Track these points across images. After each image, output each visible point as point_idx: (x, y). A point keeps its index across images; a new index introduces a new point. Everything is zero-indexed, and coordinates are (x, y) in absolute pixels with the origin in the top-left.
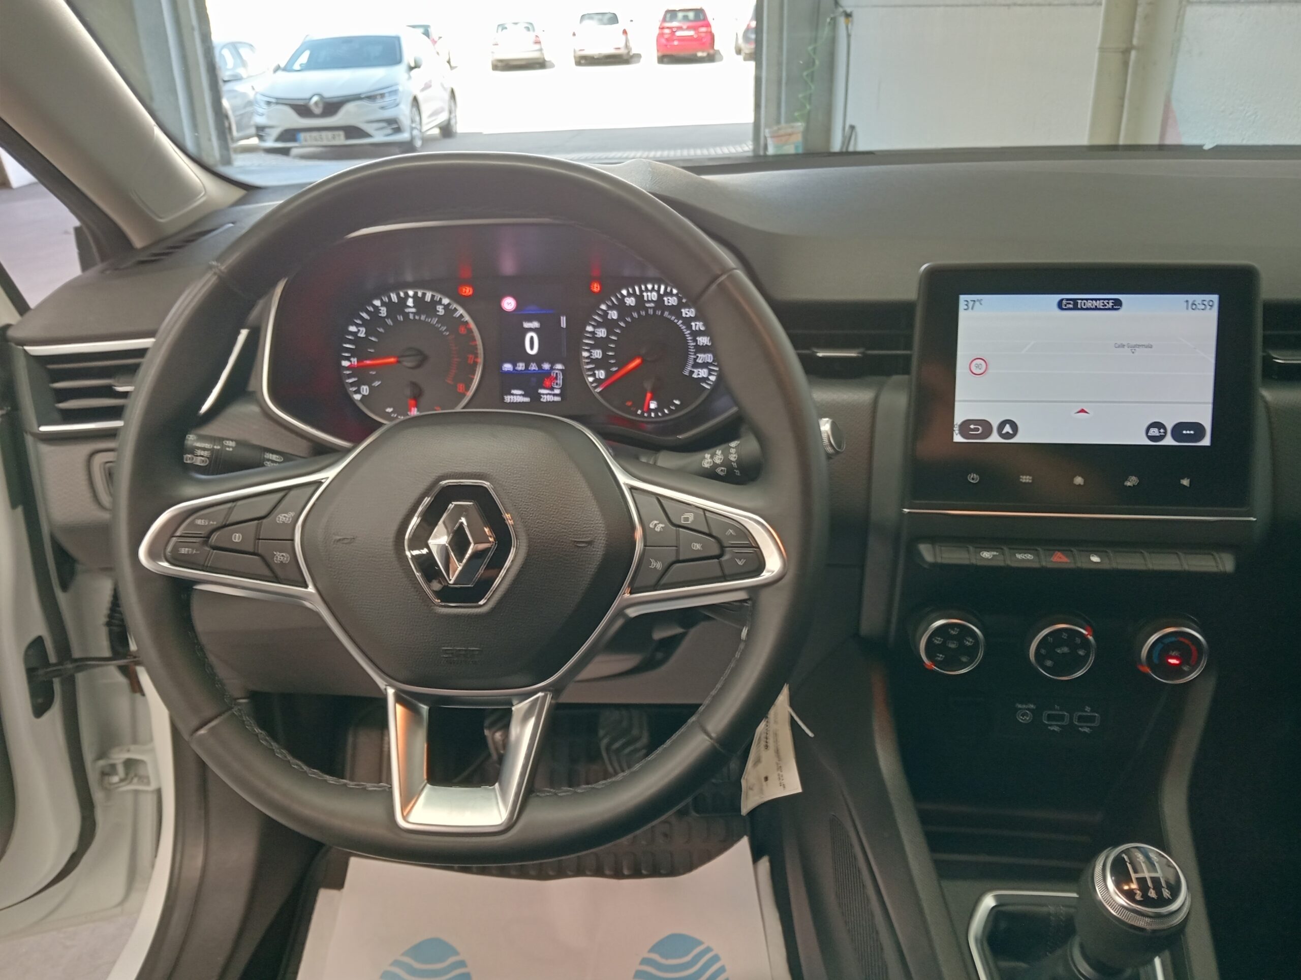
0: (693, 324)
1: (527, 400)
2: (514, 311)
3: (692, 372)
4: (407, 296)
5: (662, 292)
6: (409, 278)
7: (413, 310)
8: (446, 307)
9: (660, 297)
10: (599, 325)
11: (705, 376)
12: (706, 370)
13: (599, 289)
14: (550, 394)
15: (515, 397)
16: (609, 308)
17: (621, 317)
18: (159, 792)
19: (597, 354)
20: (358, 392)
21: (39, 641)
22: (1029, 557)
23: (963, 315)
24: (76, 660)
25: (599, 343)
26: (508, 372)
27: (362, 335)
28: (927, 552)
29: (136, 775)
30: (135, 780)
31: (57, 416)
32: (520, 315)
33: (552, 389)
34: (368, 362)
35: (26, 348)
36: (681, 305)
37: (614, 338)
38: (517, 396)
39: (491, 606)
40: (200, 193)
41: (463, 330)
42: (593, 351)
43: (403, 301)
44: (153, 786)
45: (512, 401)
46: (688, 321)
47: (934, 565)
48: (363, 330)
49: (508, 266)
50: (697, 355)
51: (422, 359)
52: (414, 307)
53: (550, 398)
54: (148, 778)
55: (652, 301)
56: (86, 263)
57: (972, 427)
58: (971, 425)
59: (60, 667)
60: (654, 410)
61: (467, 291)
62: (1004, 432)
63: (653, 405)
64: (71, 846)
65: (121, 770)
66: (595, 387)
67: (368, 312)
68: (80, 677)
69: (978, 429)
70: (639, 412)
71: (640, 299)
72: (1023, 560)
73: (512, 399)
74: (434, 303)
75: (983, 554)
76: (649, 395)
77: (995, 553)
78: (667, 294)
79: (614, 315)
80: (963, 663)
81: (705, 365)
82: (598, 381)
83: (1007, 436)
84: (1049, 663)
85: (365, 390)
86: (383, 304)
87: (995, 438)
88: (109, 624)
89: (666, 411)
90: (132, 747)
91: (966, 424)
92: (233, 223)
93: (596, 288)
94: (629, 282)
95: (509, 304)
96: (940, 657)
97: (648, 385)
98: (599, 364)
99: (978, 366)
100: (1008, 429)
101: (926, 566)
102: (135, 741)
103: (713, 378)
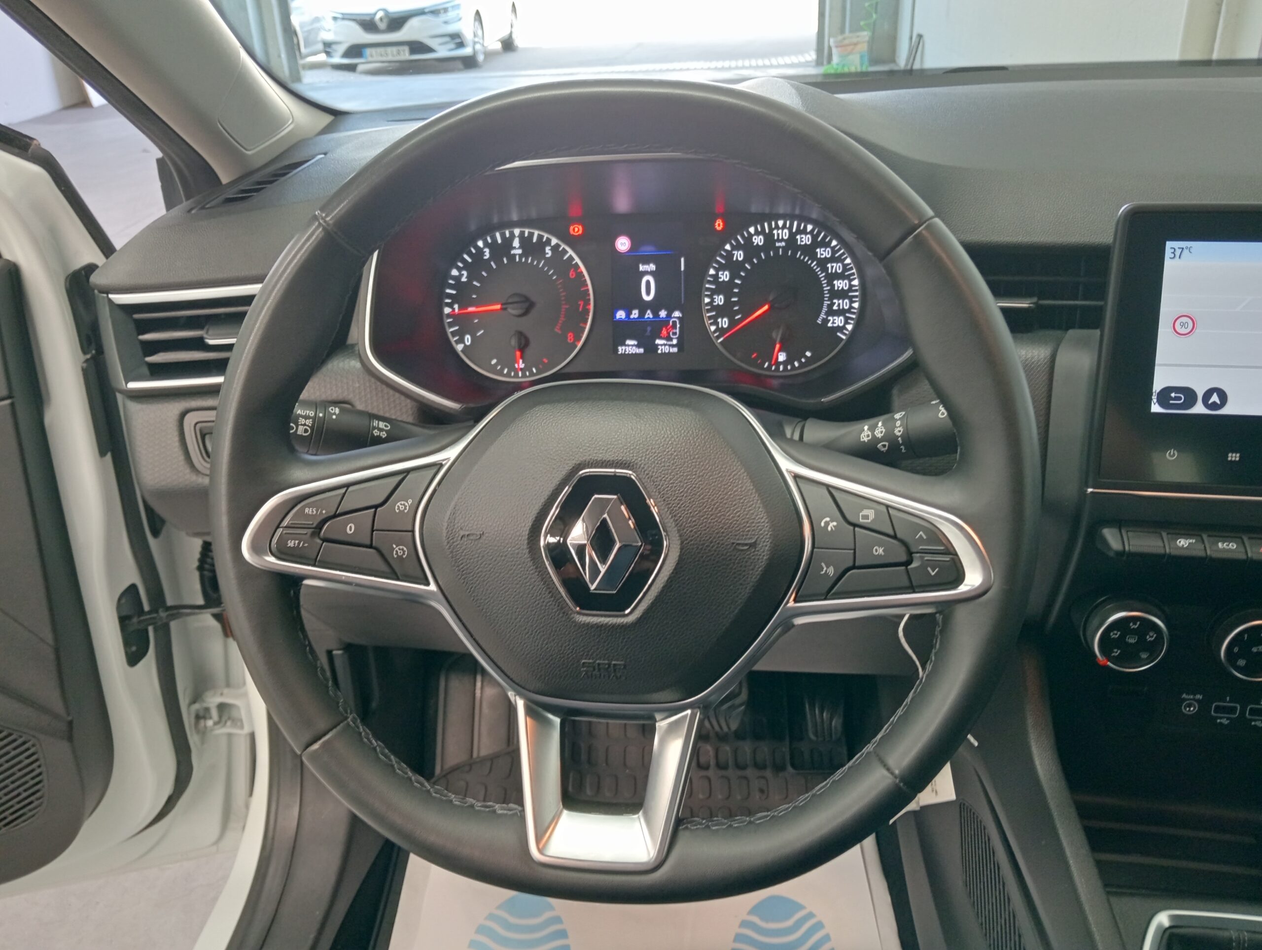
0: (829, 265)
1: (641, 351)
2: (627, 252)
3: (826, 321)
4: (512, 235)
5: (794, 230)
6: (515, 217)
7: (520, 251)
8: (555, 248)
9: (792, 236)
10: (722, 267)
11: (841, 325)
12: (842, 318)
13: (721, 226)
14: (665, 345)
15: (630, 347)
16: (734, 248)
17: (747, 259)
18: (252, 737)
19: (719, 300)
20: (461, 341)
21: (133, 588)
22: (1233, 546)
23: (1170, 266)
24: (168, 608)
25: (722, 288)
26: (621, 321)
27: (464, 279)
28: (1113, 538)
29: (229, 718)
30: (229, 723)
31: (145, 370)
32: (634, 257)
33: (669, 338)
34: (471, 309)
35: (111, 296)
36: (816, 244)
37: (738, 281)
38: (631, 347)
39: (636, 616)
40: (288, 121)
41: (572, 274)
42: (715, 297)
43: (508, 243)
44: (247, 730)
45: (627, 353)
46: (823, 263)
47: (1121, 554)
48: (465, 273)
49: (622, 203)
50: (835, 301)
51: (528, 306)
52: (519, 248)
53: (666, 349)
54: (241, 721)
55: (783, 240)
56: (170, 203)
57: (1173, 395)
58: (1172, 393)
59: (155, 615)
60: (785, 363)
61: (576, 229)
62: (1210, 402)
63: (782, 357)
64: (168, 789)
65: (214, 713)
66: (718, 337)
67: (470, 254)
68: (174, 625)
69: (1179, 398)
70: (766, 365)
71: (769, 239)
72: (1224, 550)
73: (627, 350)
74: (542, 244)
75: (1180, 542)
76: (778, 346)
77: (1191, 541)
78: (799, 231)
79: (739, 255)
80: (1143, 659)
81: (841, 312)
82: (721, 331)
83: (1214, 406)
84: (1242, 663)
85: (468, 339)
86: (486, 244)
87: (1199, 409)
88: (200, 568)
89: (796, 364)
90: (226, 691)
91: (1165, 394)
92: (325, 154)
93: (719, 225)
94: (759, 218)
95: (623, 244)
96: (1116, 653)
97: (777, 335)
98: (721, 311)
99: (1183, 325)
100: (1215, 398)
101: (1111, 554)
102: (228, 685)
103: (850, 327)
